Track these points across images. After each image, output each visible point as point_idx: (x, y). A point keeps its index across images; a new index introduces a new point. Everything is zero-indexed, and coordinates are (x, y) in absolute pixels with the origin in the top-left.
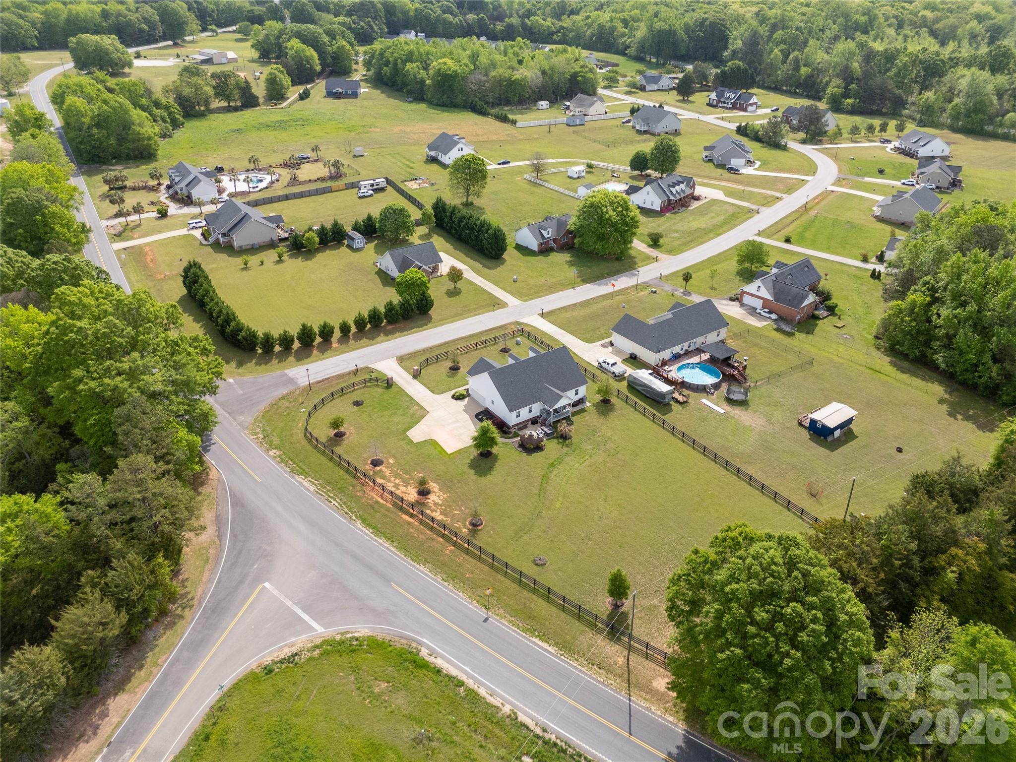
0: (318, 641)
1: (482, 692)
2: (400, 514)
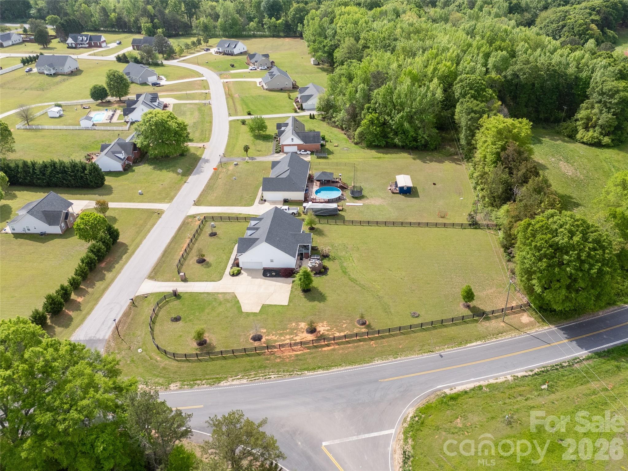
0: (402, 436)
1: (492, 381)
2: (320, 349)
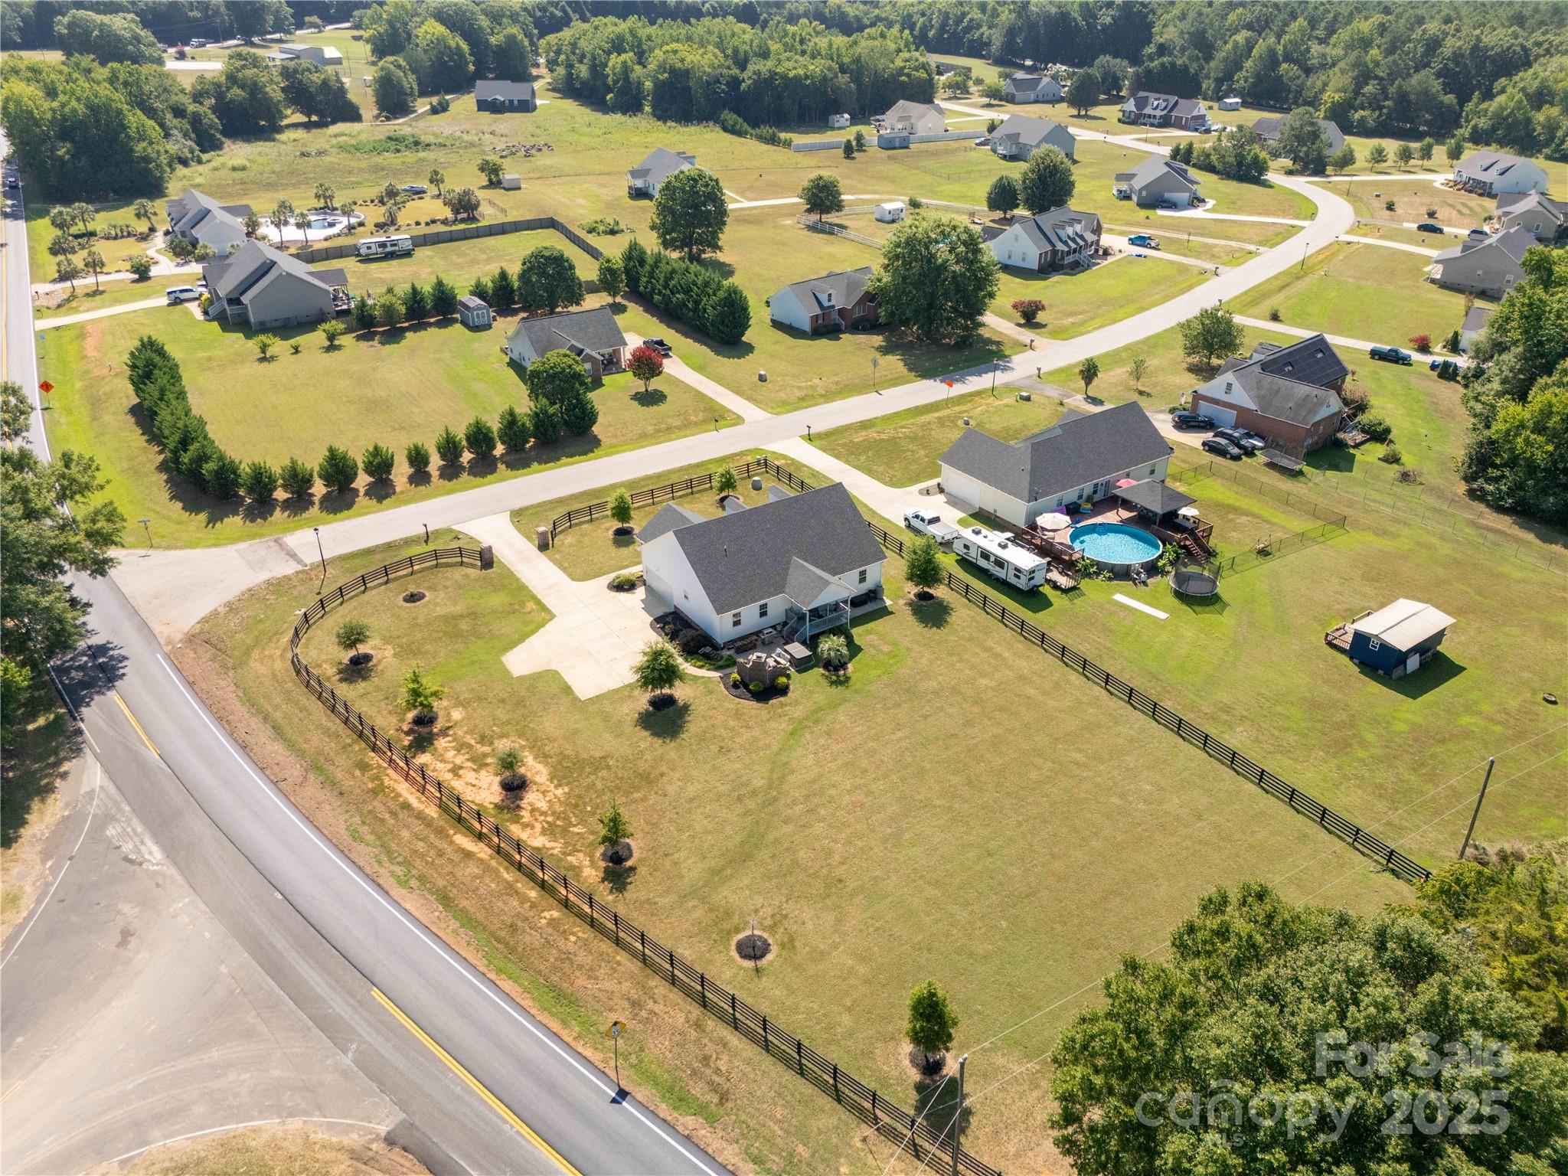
2: (451, 832)
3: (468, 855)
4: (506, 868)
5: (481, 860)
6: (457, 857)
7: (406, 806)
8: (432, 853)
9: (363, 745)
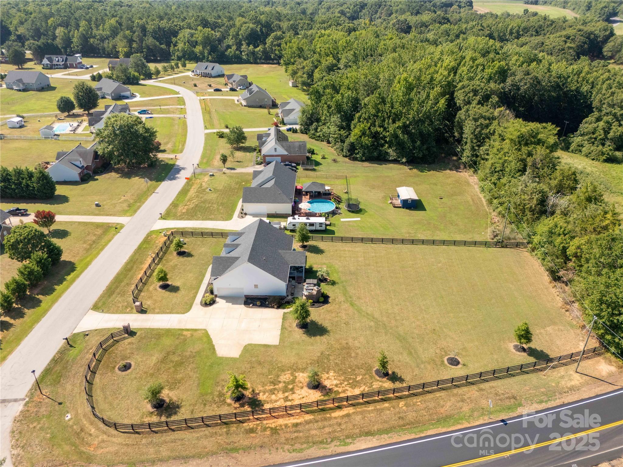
2: (328, 415)
3: (348, 415)
4: (366, 407)
5: (354, 413)
6: (346, 419)
7: (296, 425)
8: (336, 427)
9: (235, 425)
